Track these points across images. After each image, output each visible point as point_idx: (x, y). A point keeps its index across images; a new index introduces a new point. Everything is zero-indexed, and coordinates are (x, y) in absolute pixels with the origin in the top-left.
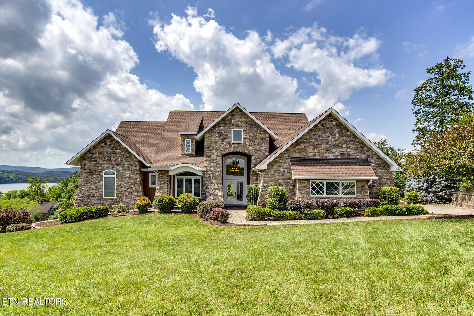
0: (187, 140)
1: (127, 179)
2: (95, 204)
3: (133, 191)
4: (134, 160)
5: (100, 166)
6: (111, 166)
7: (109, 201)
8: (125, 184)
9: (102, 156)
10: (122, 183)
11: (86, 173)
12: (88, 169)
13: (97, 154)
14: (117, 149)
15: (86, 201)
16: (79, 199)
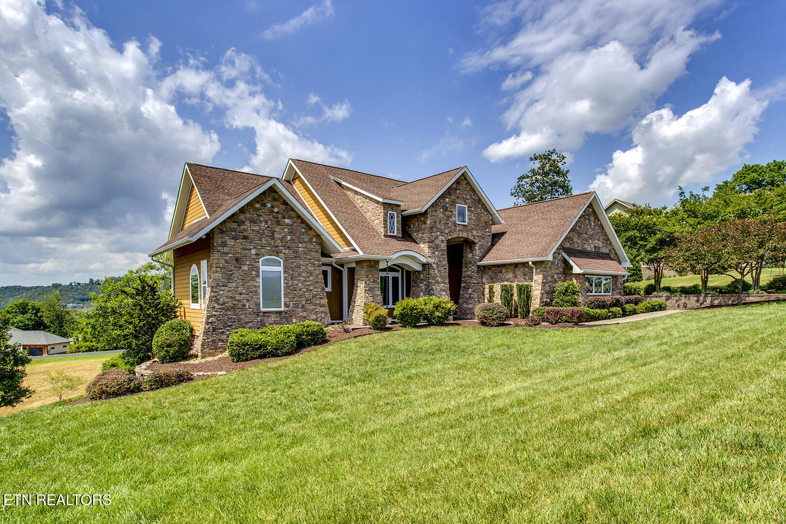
0: (390, 214)
1: (303, 274)
2: (246, 323)
3: (313, 297)
4: (314, 240)
5: (255, 248)
6: (274, 249)
7: (273, 316)
8: (300, 285)
9: (257, 228)
10: (295, 282)
11: (226, 261)
12: (230, 253)
13: (247, 223)
14: (284, 218)
15: (229, 318)
16: (215, 315)
